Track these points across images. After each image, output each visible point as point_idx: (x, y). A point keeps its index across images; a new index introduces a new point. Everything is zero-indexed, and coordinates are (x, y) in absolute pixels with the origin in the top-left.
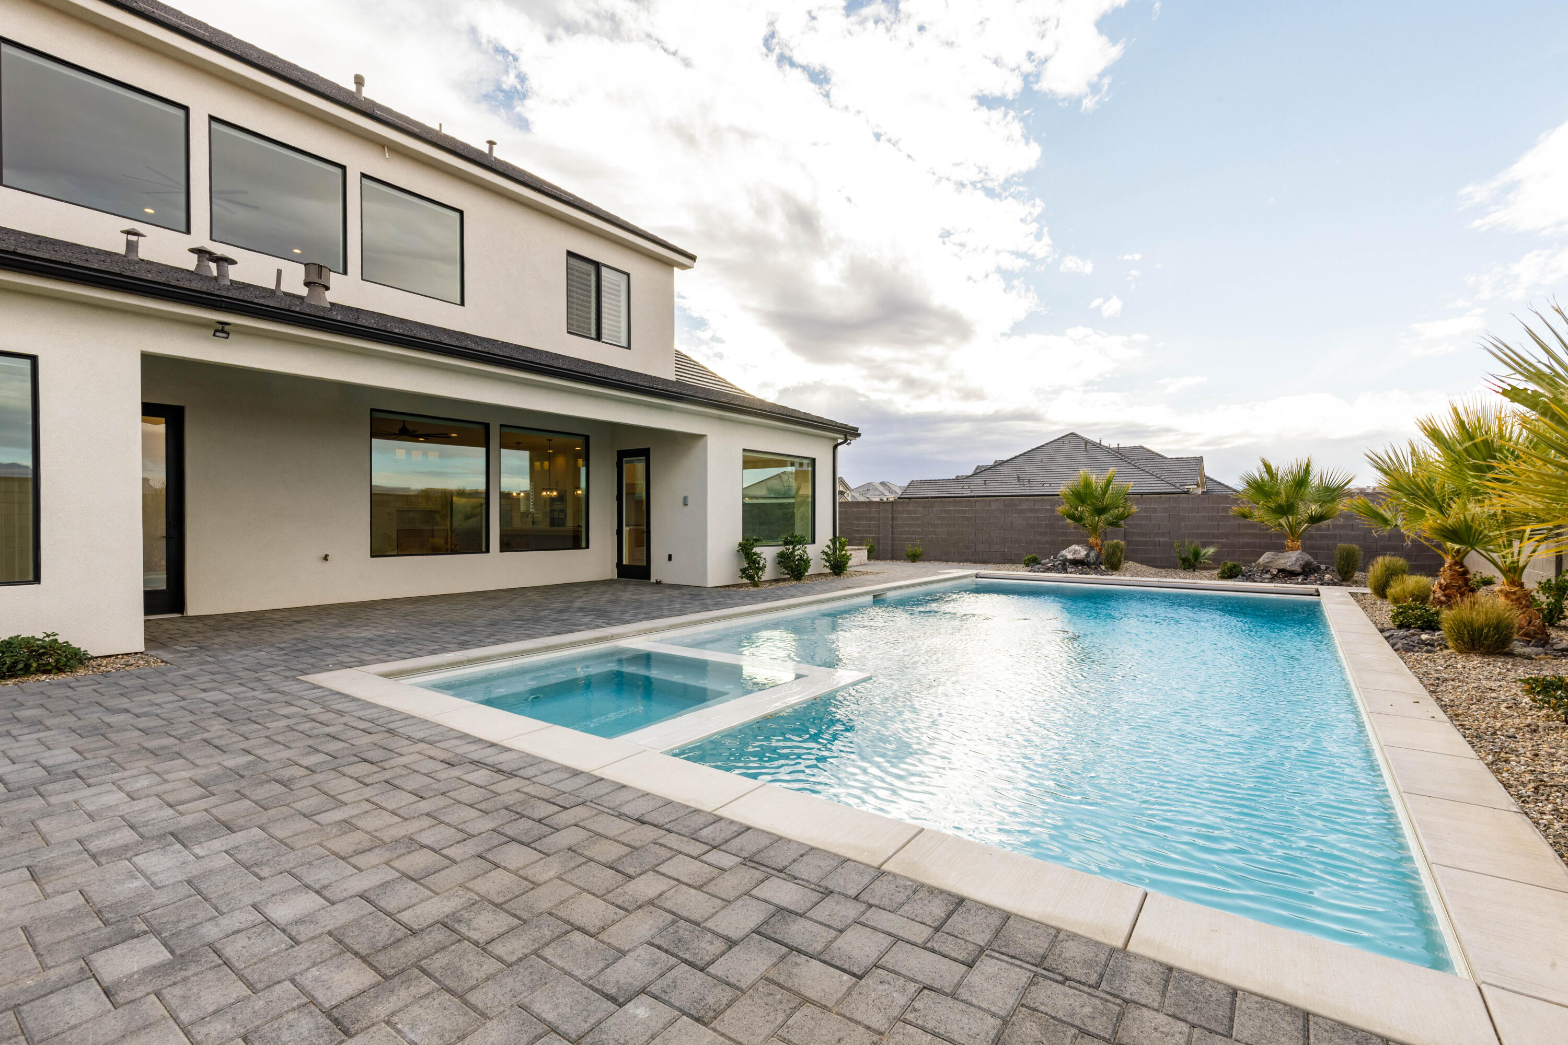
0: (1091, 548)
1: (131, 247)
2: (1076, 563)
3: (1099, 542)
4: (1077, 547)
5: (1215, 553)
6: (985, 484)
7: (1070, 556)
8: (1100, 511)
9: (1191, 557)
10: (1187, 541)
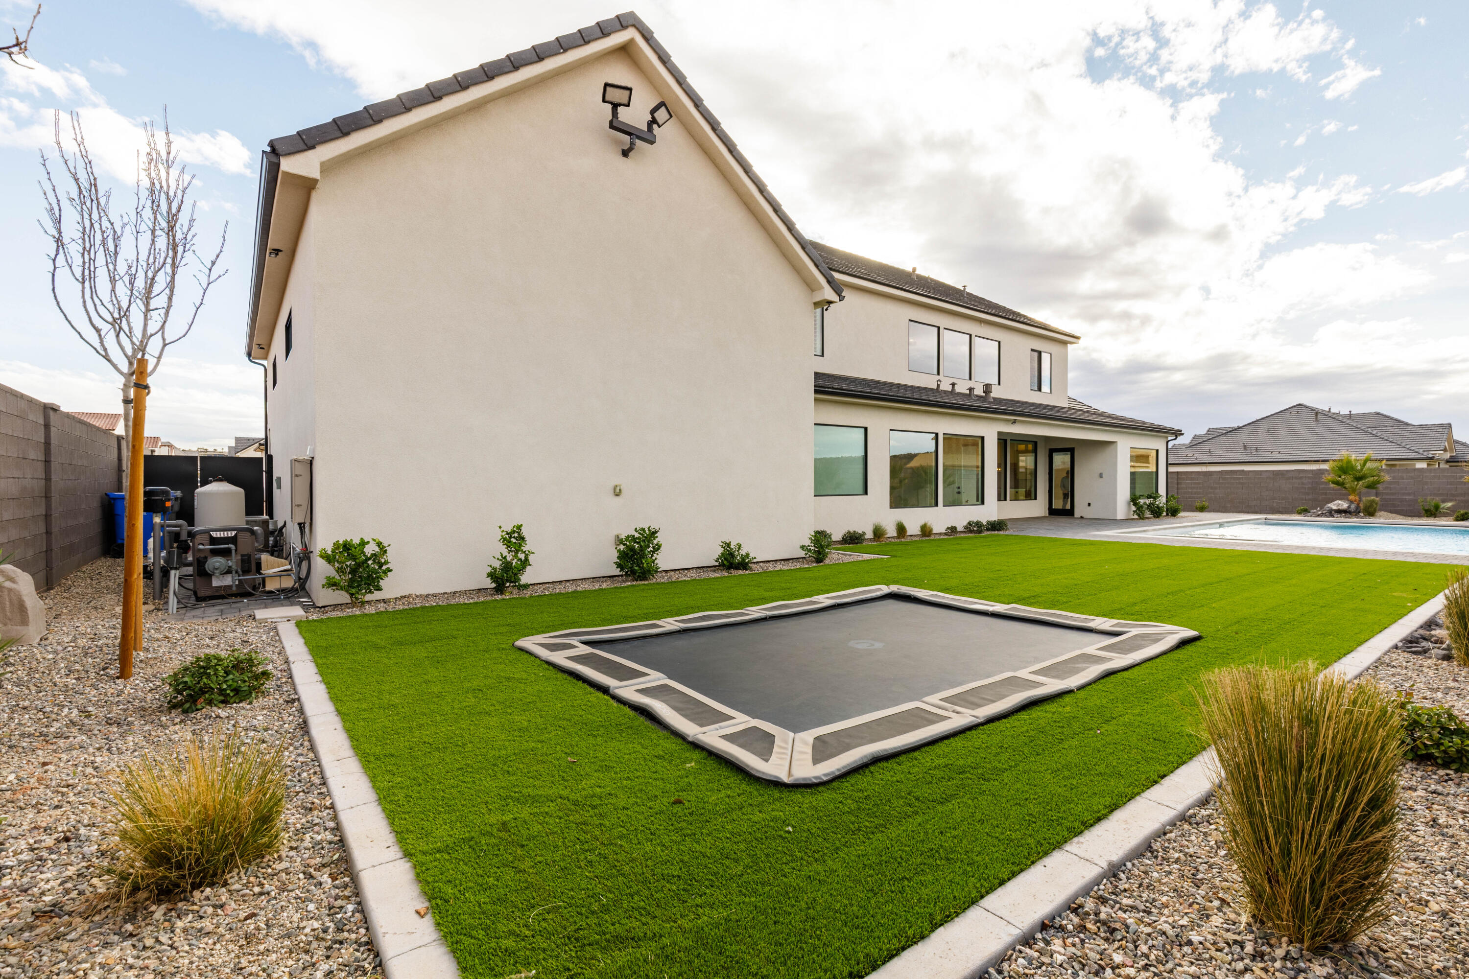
0: (1352, 502)
1: (938, 386)
2: (1339, 512)
3: (1357, 498)
4: (1340, 502)
5: (1453, 506)
6: (1210, 452)
7: (1335, 508)
8: (1359, 479)
9: (1432, 509)
10: (1429, 498)
